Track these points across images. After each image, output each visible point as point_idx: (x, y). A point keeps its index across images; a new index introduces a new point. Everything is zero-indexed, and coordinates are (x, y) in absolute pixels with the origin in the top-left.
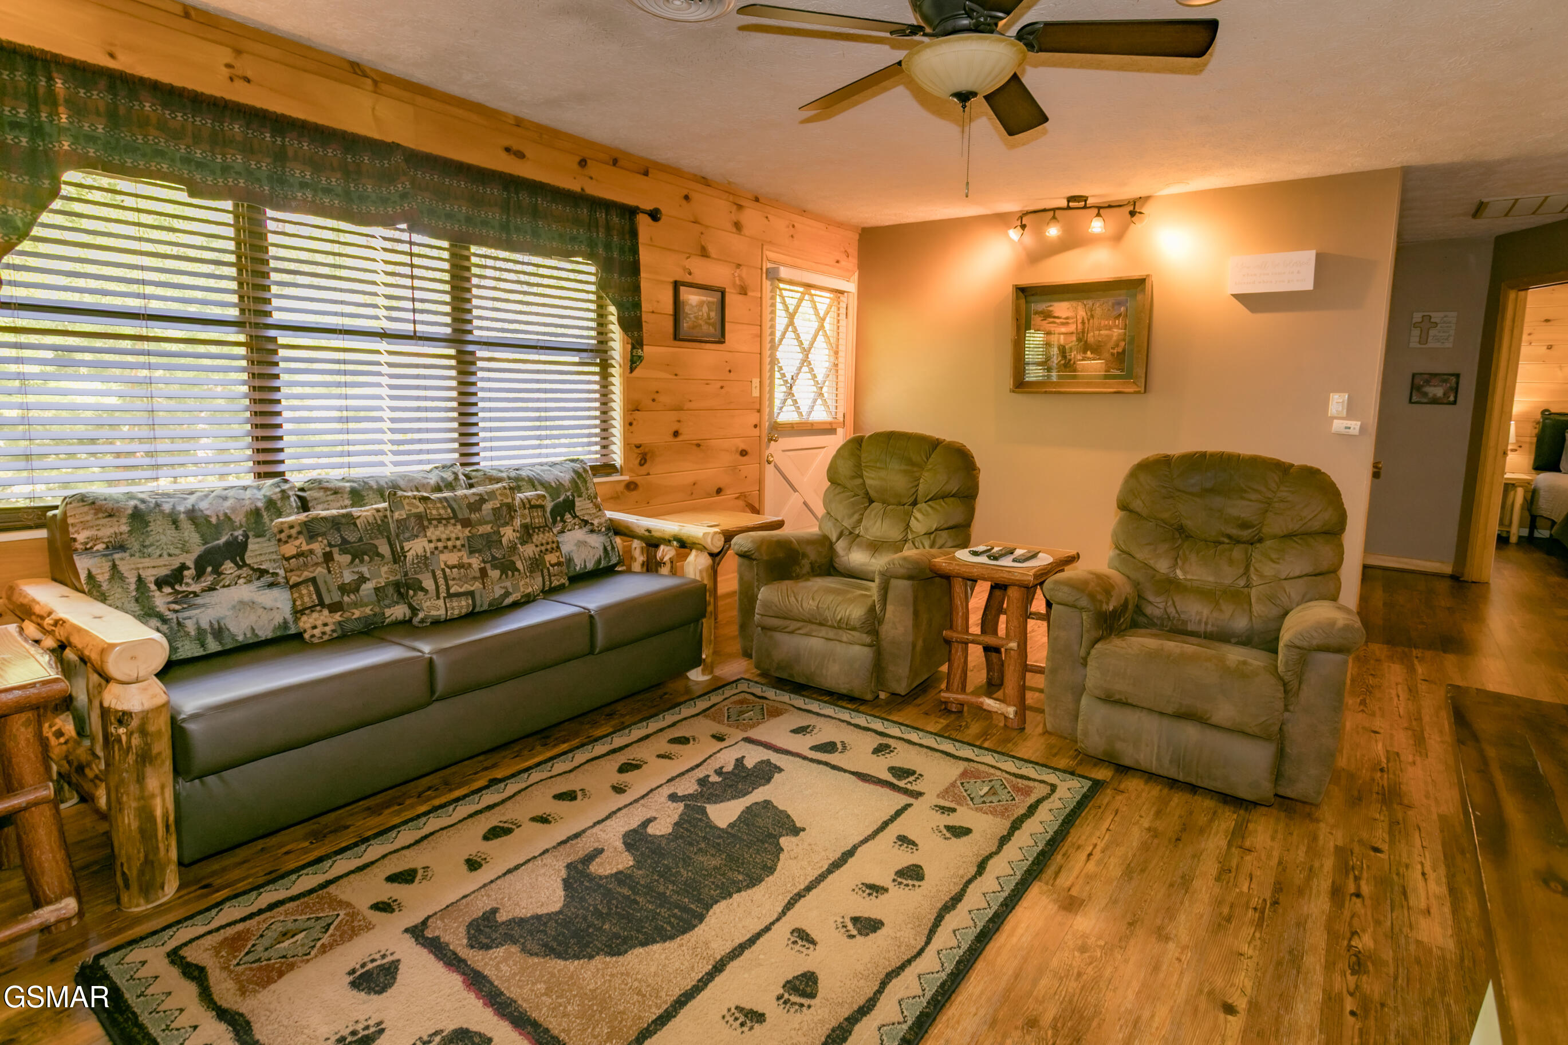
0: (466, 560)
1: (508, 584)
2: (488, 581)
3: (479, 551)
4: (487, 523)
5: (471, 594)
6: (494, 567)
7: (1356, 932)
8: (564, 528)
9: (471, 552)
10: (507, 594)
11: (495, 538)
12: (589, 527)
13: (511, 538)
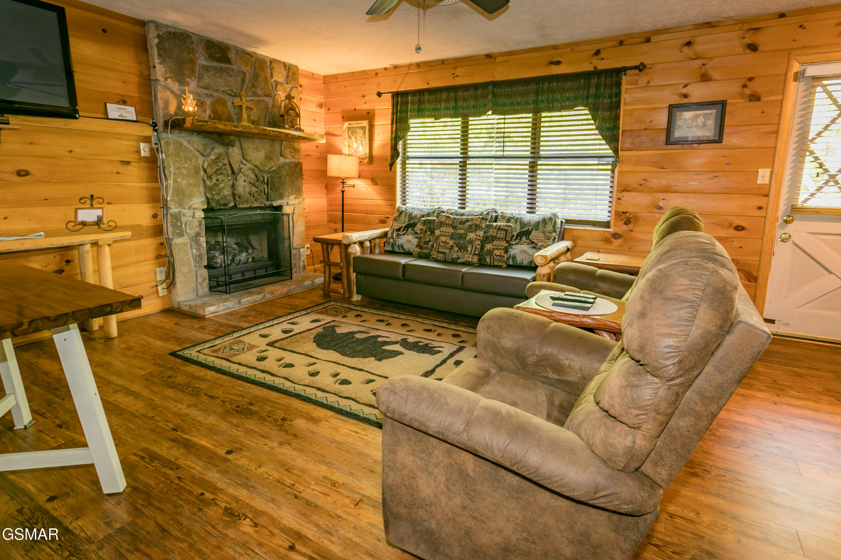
0: (448, 241)
1: (460, 254)
2: (452, 251)
3: (455, 239)
4: (463, 229)
5: (445, 253)
6: (457, 246)
8: (519, 242)
9: (451, 239)
10: (459, 258)
11: (463, 236)
12: (534, 245)
13: (472, 238)
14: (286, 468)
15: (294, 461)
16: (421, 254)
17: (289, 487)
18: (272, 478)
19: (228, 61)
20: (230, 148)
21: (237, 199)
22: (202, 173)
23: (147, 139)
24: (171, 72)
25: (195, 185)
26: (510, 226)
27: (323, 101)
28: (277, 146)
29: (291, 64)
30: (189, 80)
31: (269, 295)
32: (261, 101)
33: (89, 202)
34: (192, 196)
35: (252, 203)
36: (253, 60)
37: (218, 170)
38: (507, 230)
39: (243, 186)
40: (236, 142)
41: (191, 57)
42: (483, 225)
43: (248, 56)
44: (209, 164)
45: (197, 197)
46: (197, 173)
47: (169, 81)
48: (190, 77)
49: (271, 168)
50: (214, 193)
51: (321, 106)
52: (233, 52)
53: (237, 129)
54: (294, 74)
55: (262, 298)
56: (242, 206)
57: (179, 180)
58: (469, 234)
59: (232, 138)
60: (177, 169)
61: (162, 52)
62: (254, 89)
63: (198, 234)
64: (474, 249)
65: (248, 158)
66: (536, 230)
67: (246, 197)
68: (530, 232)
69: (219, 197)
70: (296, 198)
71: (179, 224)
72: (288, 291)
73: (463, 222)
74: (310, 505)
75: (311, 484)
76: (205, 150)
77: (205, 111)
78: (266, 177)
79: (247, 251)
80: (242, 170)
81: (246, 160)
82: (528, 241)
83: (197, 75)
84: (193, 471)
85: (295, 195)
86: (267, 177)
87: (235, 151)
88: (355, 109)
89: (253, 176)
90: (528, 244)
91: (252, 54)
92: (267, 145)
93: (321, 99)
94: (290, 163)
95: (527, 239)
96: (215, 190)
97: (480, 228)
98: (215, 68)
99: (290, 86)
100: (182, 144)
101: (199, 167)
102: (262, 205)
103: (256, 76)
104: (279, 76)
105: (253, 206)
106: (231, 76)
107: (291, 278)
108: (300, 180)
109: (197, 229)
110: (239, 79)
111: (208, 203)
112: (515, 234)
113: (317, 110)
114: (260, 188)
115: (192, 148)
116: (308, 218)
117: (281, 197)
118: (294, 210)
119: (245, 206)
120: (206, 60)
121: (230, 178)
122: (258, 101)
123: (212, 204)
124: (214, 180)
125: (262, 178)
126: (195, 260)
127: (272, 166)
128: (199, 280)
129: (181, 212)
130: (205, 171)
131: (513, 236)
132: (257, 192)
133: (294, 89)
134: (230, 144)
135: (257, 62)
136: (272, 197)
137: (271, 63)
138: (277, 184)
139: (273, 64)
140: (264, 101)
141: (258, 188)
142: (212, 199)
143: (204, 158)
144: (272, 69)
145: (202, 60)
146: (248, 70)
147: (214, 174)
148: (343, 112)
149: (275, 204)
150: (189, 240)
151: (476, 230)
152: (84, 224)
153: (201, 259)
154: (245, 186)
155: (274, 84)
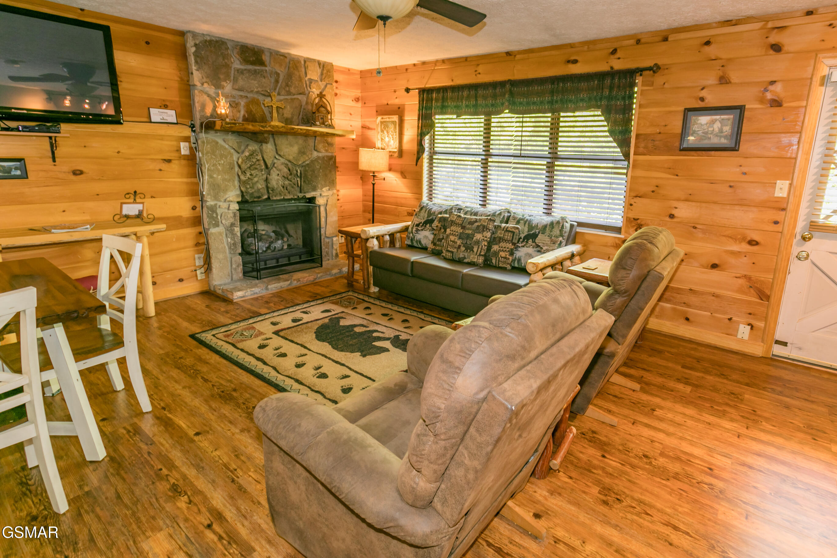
0: (456, 240)
1: (466, 254)
2: (459, 250)
3: (462, 239)
4: (471, 230)
5: (452, 252)
6: (464, 246)
7: (190, 503)
8: (525, 245)
9: (459, 238)
10: (465, 258)
11: (471, 236)
12: (539, 249)
13: (478, 238)
14: (237, 453)
15: (246, 448)
16: (435, 251)
17: (231, 471)
18: (221, 461)
19: (262, 63)
20: (264, 145)
21: (270, 192)
22: (237, 168)
23: (187, 139)
24: (207, 77)
25: (229, 180)
26: (518, 228)
27: (360, 95)
28: (311, 141)
29: (325, 62)
30: (224, 83)
31: (295, 282)
32: (294, 99)
33: (132, 197)
34: (227, 190)
35: (285, 195)
36: (287, 60)
37: (251, 166)
38: (513, 233)
39: (276, 180)
40: (269, 138)
41: (226, 63)
42: (490, 226)
43: (282, 57)
44: (243, 160)
45: (232, 191)
46: (232, 168)
47: (206, 85)
48: (225, 81)
49: (304, 162)
50: (248, 187)
51: (357, 100)
52: (267, 54)
53: (266, 129)
54: (328, 71)
55: (289, 285)
56: (275, 198)
57: (215, 176)
58: (476, 234)
59: (266, 135)
60: (213, 166)
61: (199, 60)
62: (287, 89)
63: (232, 225)
64: (480, 250)
65: (282, 154)
66: (542, 233)
67: (279, 189)
68: (537, 236)
69: (253, 190)
70: (329, 190)
71: (215, 215)
72: (315, 279)
73: (471, 223)
74: (240, 490)
75: (250, 471)
76: (240, 148)
77: (239, 112)
78: (299, 171)
79: (282, 239)
80: (276, 165)
81: (280, 155)
82: (534, 244)
83: (232, 78)
84: (162, 448)
85: (328, 187)
86: (301, 171)
87: (269, 148)
88: (388, 104)
89: (286, 170)
90: (533, 248)
91: (286, 55)
92: (301, 141)
93: (358, 93)
94: (323, 157)
95: (533, 242)
96: (249, 184)
97: (487, 229)
98: (249, 71)
99: (324, 83)
100: (217, 143)
101: (234, 164)
102: (295, 197)
103: (289, 76)
104: (314, 74)
105: (286, 198)
106: (264, 77)
107: (322, 266)
108: (333, 173)
109: (232, 220)
110: (273, 80)
111: (243, 196)
112: (522, 236)
113: (354, 104)
114: (293, 181)
115: (227, 146)
116: (342, 208)
117: (314, 189)
118: (327, 201)
119: (278, 198)
120: (241, 64)
121: (263, 173)
122: (292, 99)
123: (246, 197)
124: (248, 175)
125: (295, 172)
126: (230, 248)
127: (305, 160)
128: (234, 266)
129: (216, 204)
130: (239, 166)
131: (521, 238)
132: (290, 184)
133: (328, 86)
134: (264, 141)
135: (291, 62)
136: (305, 189)
137: (305, 62)
138: (310, 177)
139: (307, 63)
140: (298, 99)
141: (291, 181)
142: (246, 192)
143: (239, 155)
144: (306, 68)
145: (237, 64)
146: (282, 71)
147: (248, 170)
148: (377, 106)
149: (309, 195)
150: (224, 230)
151: (483, 231)
152: (127, 217)
153: (236, 247)
154: (278, 180)
155: (308, 83)
